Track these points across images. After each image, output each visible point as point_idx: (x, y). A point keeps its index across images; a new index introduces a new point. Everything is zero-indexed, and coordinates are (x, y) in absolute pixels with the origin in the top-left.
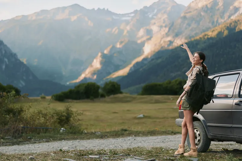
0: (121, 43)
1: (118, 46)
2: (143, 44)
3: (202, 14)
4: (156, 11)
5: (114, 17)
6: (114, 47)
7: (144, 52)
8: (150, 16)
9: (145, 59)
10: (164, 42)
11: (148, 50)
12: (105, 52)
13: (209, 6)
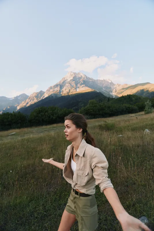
0: (9, 106)
1: (8, 107)
2: (17, 107)
3: (34, 98)
4: (20, 97)
5: (7, 99)
6: (7, 108)
7: (17, 109)
8: (19, 98)
9: (17, 111)
10: (23, 106)
11: (18, 108)
12: (4, 109)
13: (36, 95)
